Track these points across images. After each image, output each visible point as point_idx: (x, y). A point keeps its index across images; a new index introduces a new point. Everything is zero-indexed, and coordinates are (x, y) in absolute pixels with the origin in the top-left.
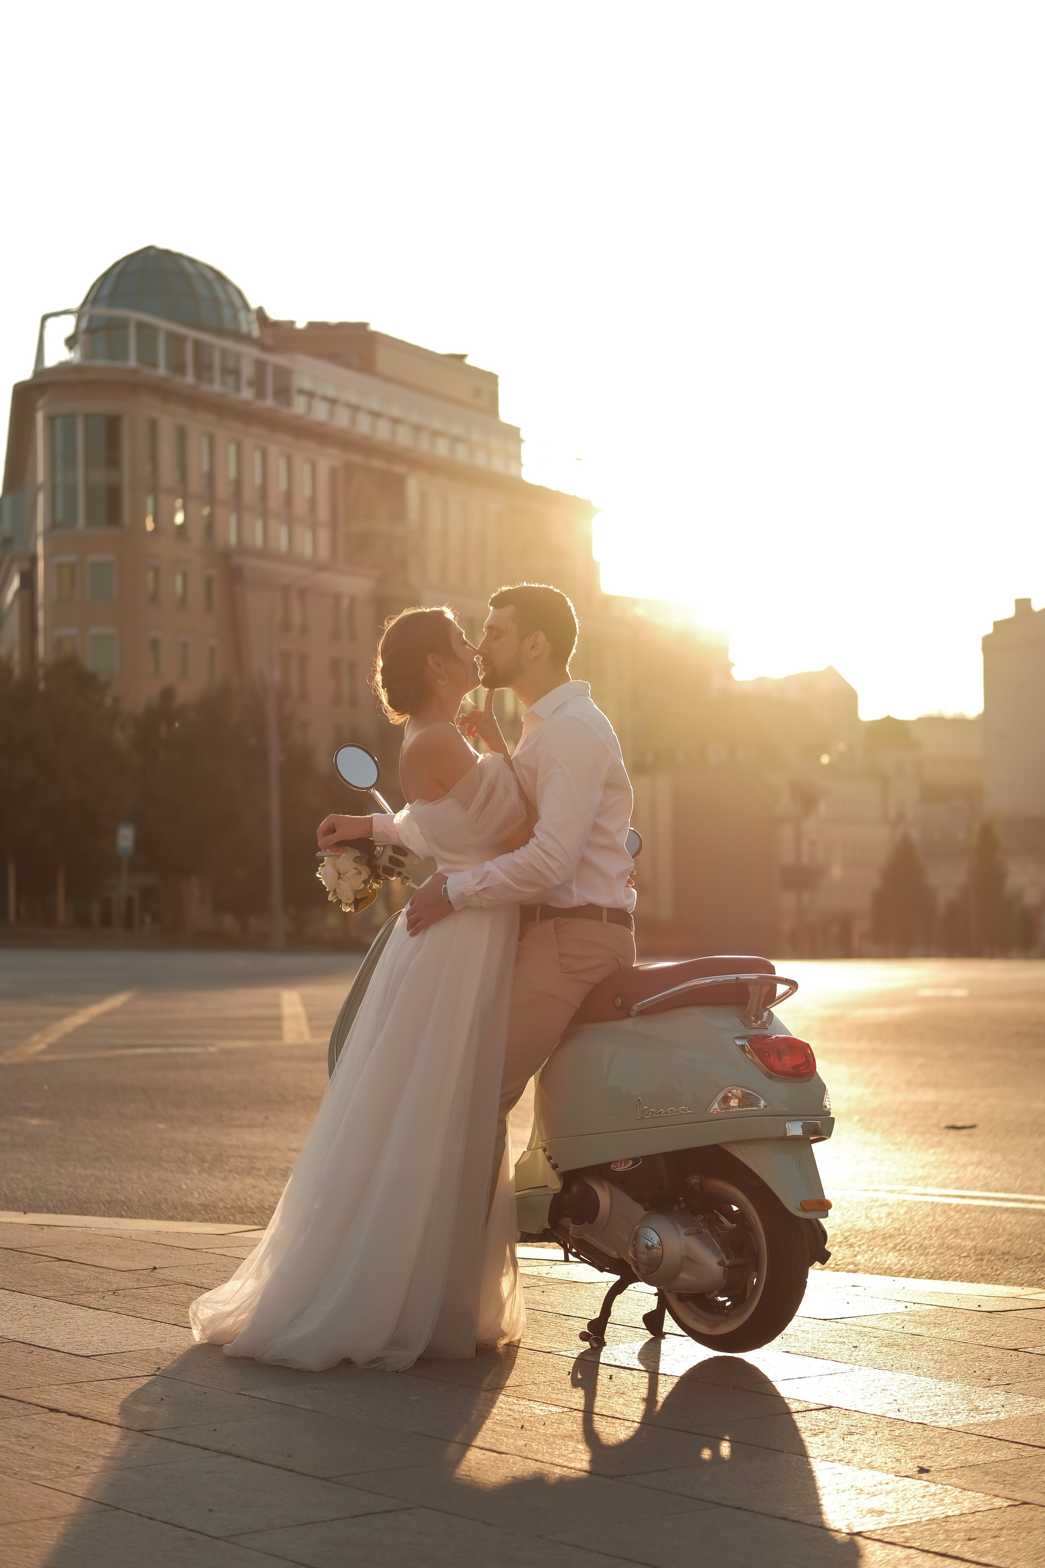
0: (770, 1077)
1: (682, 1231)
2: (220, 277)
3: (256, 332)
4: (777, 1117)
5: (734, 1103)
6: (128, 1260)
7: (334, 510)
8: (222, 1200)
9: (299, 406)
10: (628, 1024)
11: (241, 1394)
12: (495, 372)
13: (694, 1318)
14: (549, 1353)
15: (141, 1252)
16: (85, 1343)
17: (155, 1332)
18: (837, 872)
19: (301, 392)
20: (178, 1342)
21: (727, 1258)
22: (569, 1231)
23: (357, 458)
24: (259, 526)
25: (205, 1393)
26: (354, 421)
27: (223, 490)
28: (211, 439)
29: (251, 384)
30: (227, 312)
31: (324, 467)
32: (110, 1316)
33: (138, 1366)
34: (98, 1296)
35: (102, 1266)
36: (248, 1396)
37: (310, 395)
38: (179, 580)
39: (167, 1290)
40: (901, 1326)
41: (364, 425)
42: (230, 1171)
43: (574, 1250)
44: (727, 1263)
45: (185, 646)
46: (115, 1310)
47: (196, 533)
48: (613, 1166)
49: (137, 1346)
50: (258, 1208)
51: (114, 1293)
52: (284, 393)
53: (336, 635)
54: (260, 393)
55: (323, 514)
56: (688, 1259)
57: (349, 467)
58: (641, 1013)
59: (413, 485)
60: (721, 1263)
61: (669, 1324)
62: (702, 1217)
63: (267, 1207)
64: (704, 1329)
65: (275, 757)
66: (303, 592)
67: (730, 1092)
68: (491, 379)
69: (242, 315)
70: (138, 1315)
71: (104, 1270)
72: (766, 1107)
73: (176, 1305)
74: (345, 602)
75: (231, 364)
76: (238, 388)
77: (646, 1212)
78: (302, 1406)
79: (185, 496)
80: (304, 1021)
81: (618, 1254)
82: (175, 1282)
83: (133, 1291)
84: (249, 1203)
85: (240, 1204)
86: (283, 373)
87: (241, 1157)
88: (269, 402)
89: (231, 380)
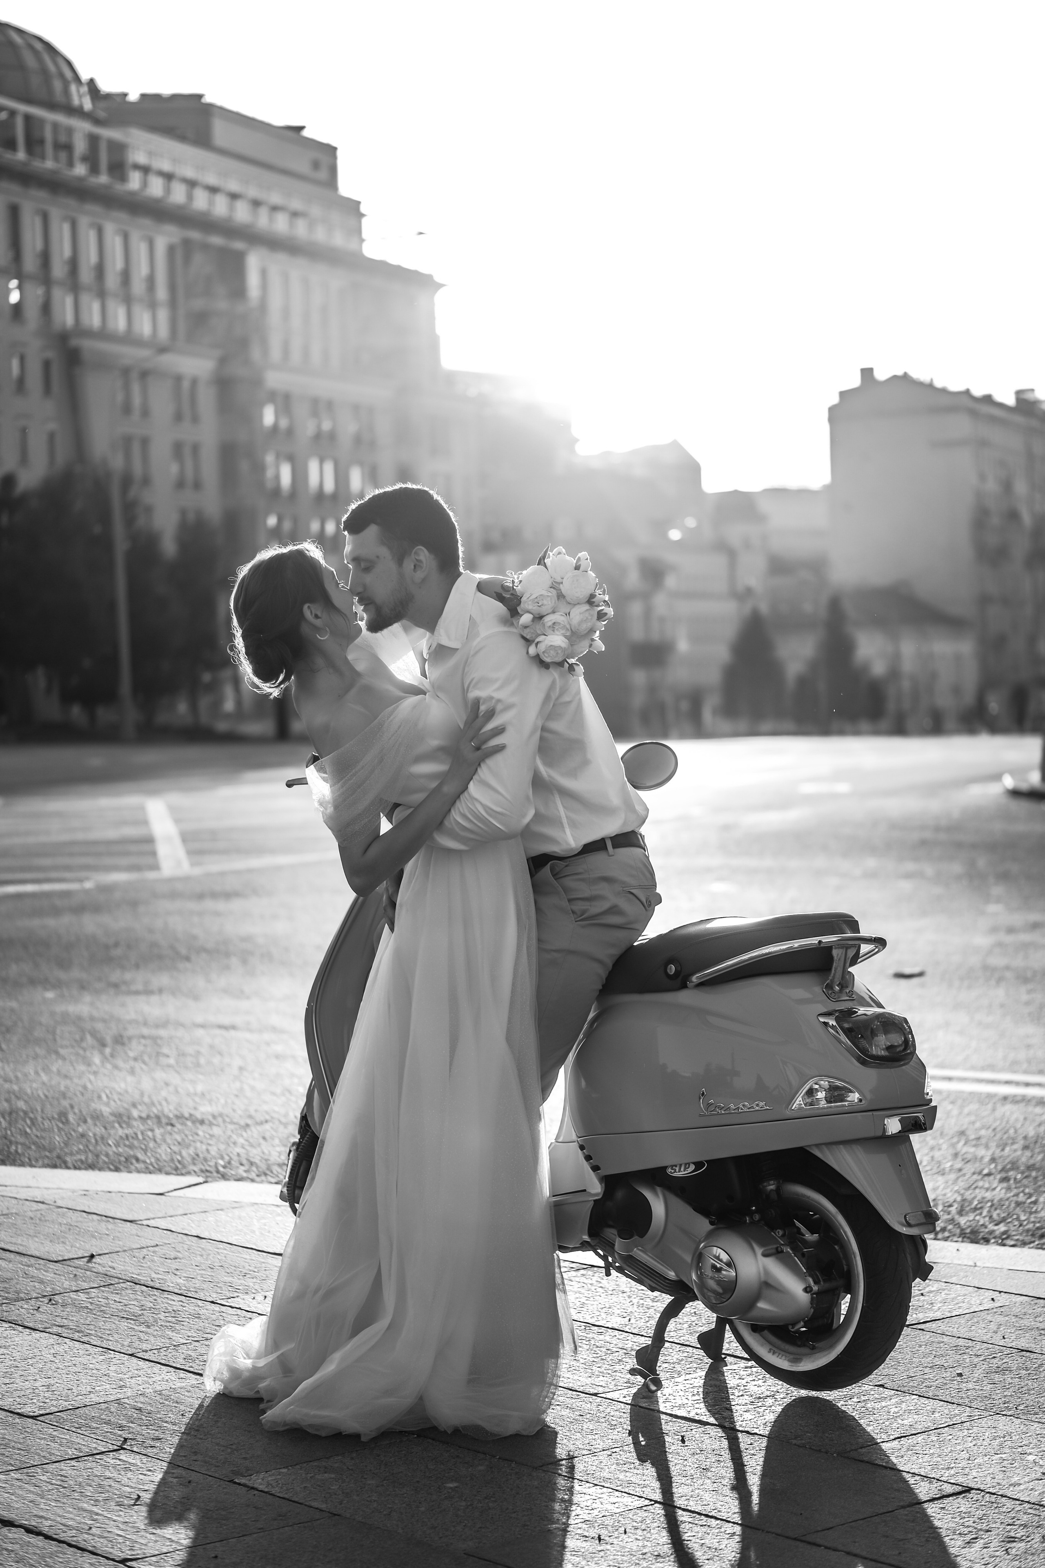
0: (863, 1063)
1: (759, 1251)
2: (49, 48)
3: (88, 105)
4: (875, 1113)
5: (821, 1095)
6: (59, 1243)
7: (172, 287)
8: (134, 1105)
9: (134, 181)
10: (684, 997)
11: (235, 1483)
12: (334, 144)
13: (770, 1349)
14: (595, 1395)
15: (71, 1228)
16: (28, 1391)
17: (110, 1368)
18: (683, 646)
19: (137, 167)
20: (141, 1388)
21: (815, 1283)
22: (614, 1245)
23: (195, 235)
24: (96, 306)
25: (190, 1482)
26: (190, 197)
27: (59, 270)
28: (45, 218)
29: (84, 159)
30: (57, 85)
31: (161, 244)
32: (51, 1341)
33: (98, 1431)
34: (32, 1306)
35: (29, 1253)
36: (245, 1485)
37: (146, 170)
38: (15, 364)
39: (112, 1293)
40: (1000, 1335)
41: (201, 201)
42: (135, 1059)
43: (617, 1264)
44: (815, 1288)
45: (24, 431)
46: (55, 1329)
47: (32, 313)
48: (670, 1170)
49: (92, 1395)
50: (177, 1117)
51: (50, 1300)
52: (119, 169)
53: (178, 417)
54: (94, 169)
55: (162, 293)
56: (767, 1286)
57: (187, 243)
58: (701, 985)
59: (254, 262)
60: (808, 1289)
61: (730, 1345)
62: (781, 1233)
63: (187, 1115)
64: (783, 1364)
65: (121, 545)
66: (144, 375)
67: (816, 1084)
68: (331, 151)
69: (73, 88)
70: (85, 1339)
71: (33, 1260)
72: (860, 1100)
73: (128, 1319)
74: (186, 385)
75: (63, 139)
76: (71, 164)
77: (712, 1227)
78: (315, 1504)
79: (19, 276)
80: (178, 841)
81: (677, 1275)
82: (120, 1279)
83: (72, 1296)
84: (166, 1111)
85: (156, 1111)
86: (118, 149)
87: (144, 1037)
88: (103, 179)
89: (63, 155)
